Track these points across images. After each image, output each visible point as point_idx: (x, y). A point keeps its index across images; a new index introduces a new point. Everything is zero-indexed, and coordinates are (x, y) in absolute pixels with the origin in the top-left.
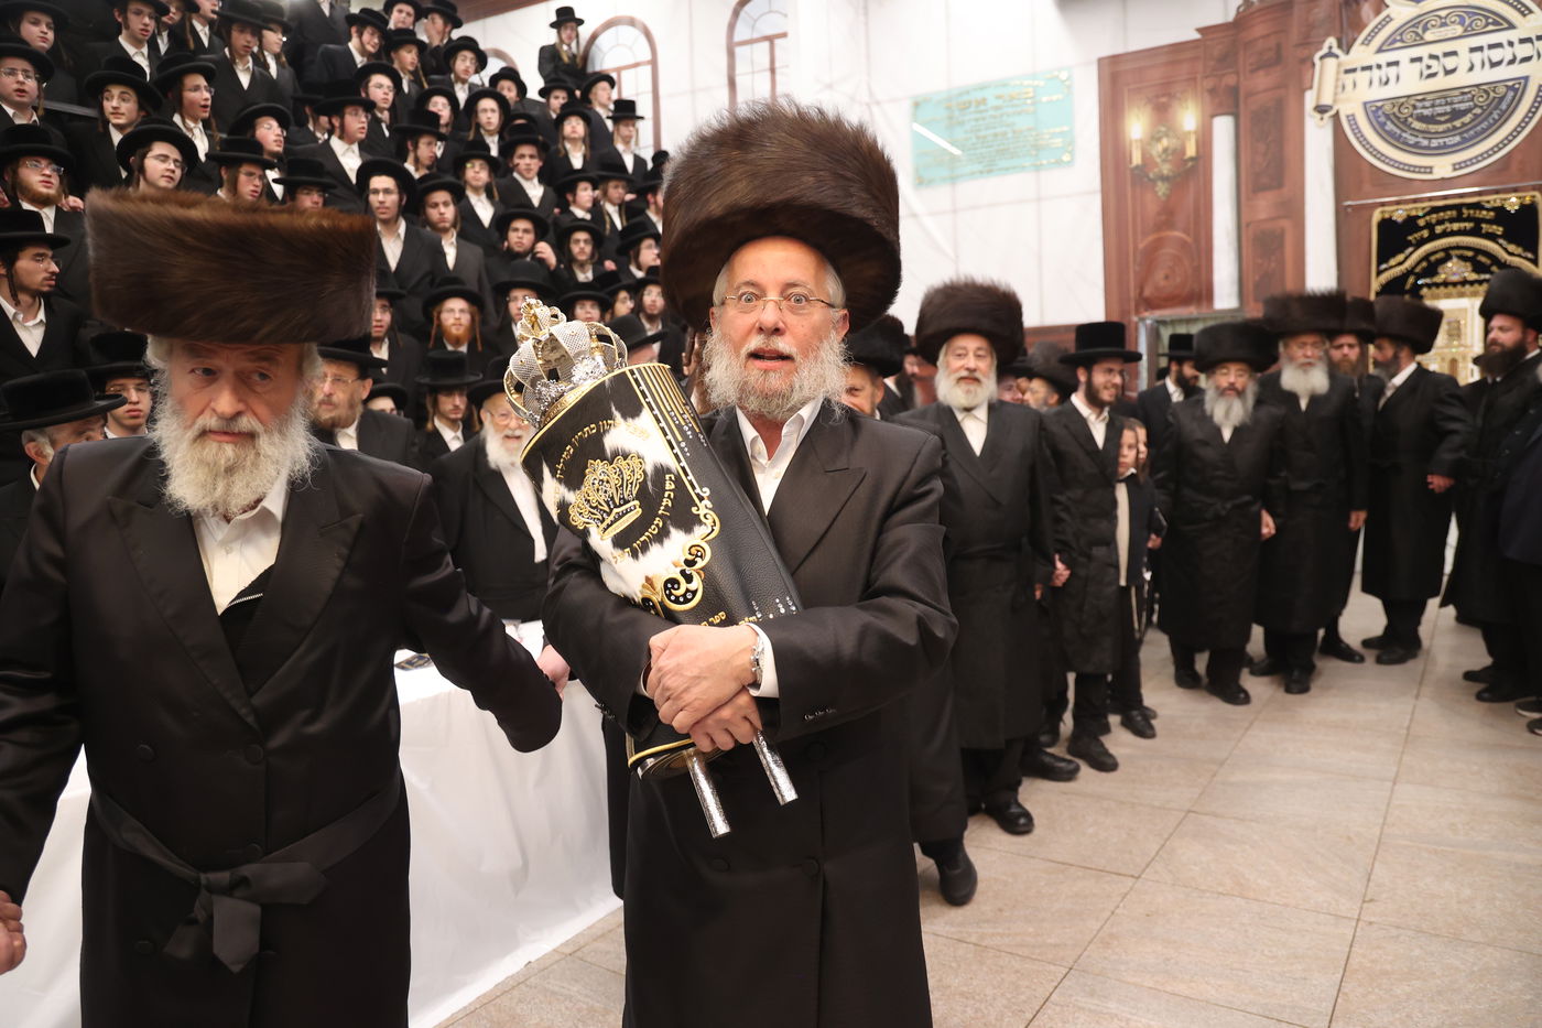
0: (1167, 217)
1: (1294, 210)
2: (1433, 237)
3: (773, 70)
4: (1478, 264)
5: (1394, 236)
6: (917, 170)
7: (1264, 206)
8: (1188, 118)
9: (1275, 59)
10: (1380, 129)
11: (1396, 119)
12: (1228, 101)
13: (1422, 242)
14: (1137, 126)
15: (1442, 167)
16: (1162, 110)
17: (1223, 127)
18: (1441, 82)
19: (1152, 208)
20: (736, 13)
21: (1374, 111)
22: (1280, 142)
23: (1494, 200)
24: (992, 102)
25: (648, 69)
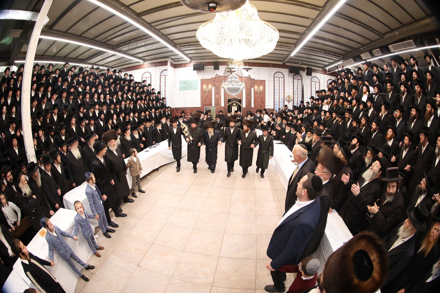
0: (207, 97)
1: (220, 97)
2: (233, 101)
3: (165, 79)
4: (236, 104)
5: (229, 101)
6: (180, 89)
7: (217, 96)
8: (210, 86)
9: (218, 82)
10: (228, 90)
11: (230, 89)
12: (214, 85)
13: (231, 102)
14: (205, 87)
15: (233, 95)
16: (207, 85)
17: (213, 88)
18: (233, 87)
19: (206, 95)
20: (161, 72)
21: (227, 88)
22: (219, 90)
23: (238, 98)
24: (189, 82)
25: (150, 78)
